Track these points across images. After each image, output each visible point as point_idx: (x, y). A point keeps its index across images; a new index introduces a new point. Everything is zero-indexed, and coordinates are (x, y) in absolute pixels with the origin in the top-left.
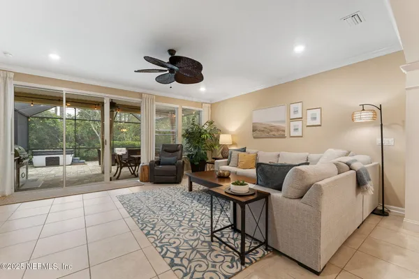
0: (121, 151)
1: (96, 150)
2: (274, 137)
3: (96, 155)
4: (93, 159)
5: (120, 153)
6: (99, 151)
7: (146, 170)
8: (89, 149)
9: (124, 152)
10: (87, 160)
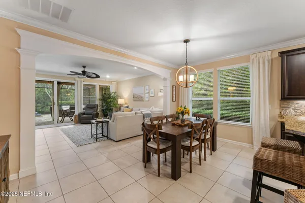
0: (66, 108)
1: (49, 107)
2: (140, 101)
3: (49, 111)
4: (47, 113)
5: (65, 109)
6: (51, 108)
7: (77, 117)
8: (44, 107)
9: (68, 109)
10: (42, 114)
